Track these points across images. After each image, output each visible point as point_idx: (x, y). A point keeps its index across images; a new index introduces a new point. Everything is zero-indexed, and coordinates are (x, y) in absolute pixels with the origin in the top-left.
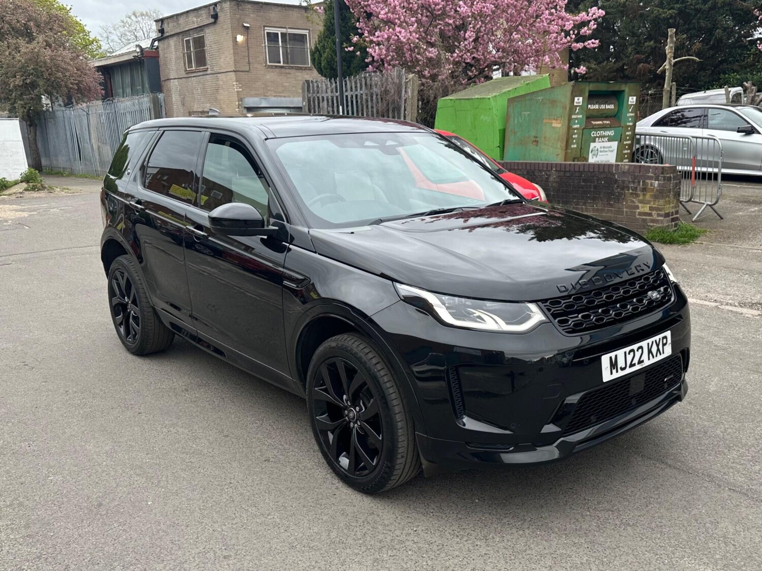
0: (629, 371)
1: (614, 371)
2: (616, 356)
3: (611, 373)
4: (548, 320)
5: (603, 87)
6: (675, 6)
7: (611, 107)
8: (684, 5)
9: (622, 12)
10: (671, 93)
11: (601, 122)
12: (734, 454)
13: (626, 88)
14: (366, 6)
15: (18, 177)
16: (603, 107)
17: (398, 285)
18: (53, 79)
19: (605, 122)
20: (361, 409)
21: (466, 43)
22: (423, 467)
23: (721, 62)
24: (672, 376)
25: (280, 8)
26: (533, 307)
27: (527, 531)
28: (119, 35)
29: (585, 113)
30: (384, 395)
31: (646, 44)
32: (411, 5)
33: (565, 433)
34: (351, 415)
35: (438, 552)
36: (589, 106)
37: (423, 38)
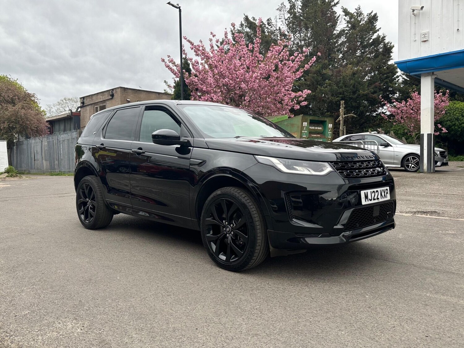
0: (373, 202)
1: (367, 200)
2: (367, 192)
3: (366, 201)
4: (334, 171)
5: (316, 118)
6: (340, 96)
7: (320, 128)
8: (344, 95)
9: (314, 99)
10: (343, 132)
11: (316, 135)
12: (422, 257)
13: (327, 120)
14: (196, 85)
15: (3, 170)
16: (316, 128)
17: (256, 156)
18: (24, 124)
19: (318, 135)
20: (233, 225)
21: (245, 102)
22: (271, 250)
23: (364, 123)
24: (390, 212)
25: (146, 93)
26: (326, 164)
27: (328, 284)
28: (56, 109)
29: (308, 130)
30: (250, 212)
31: (326, 114)
32: (219, 84)
33: (345, 230)
34: (228, 229)
35: (284, 291)
36: (310, 127)
37: (224, 99)
